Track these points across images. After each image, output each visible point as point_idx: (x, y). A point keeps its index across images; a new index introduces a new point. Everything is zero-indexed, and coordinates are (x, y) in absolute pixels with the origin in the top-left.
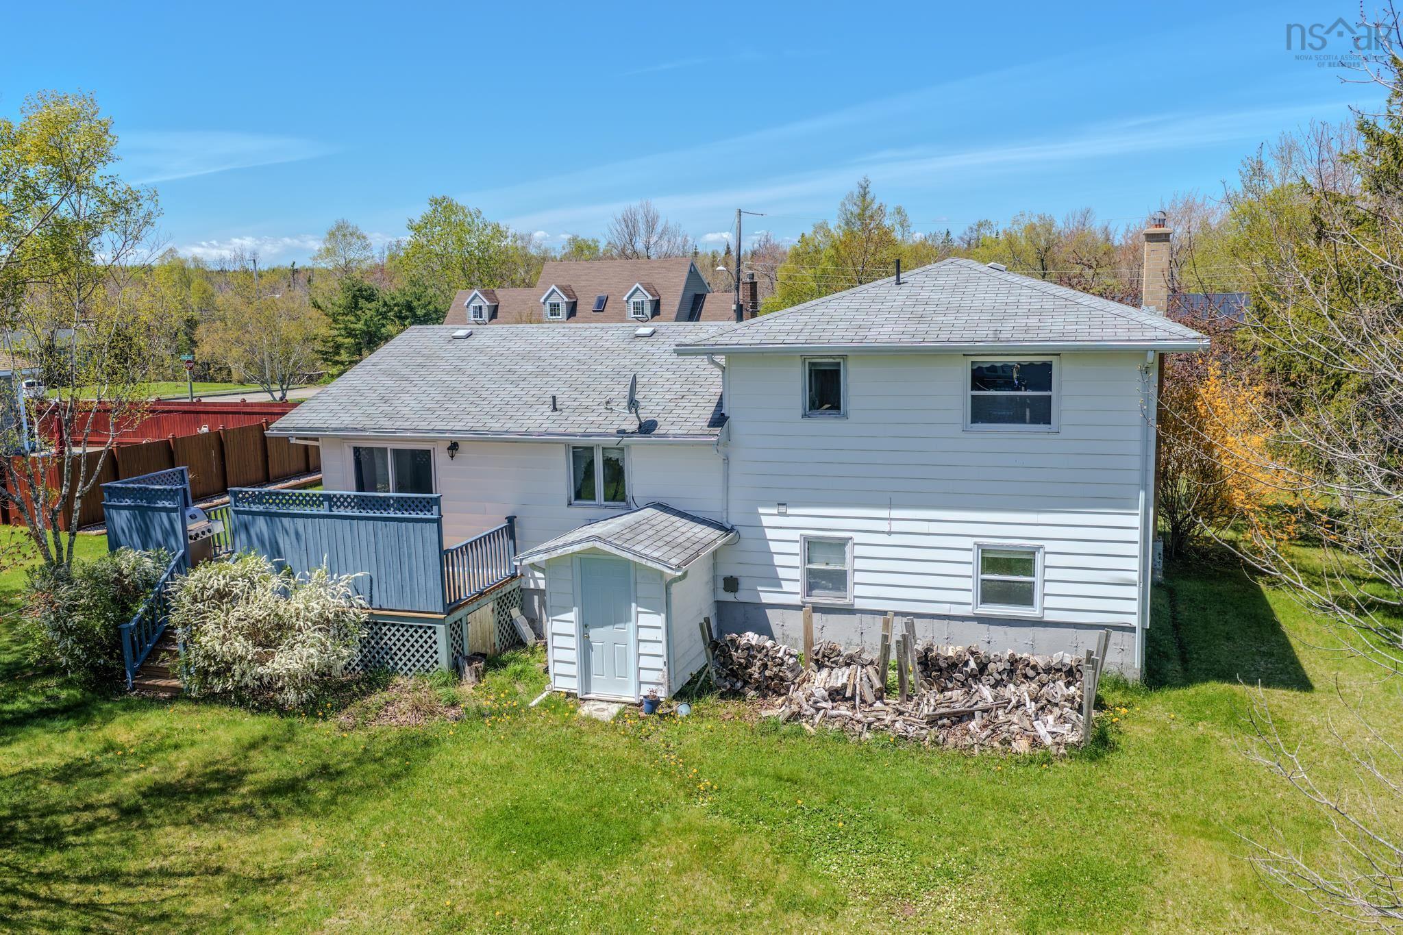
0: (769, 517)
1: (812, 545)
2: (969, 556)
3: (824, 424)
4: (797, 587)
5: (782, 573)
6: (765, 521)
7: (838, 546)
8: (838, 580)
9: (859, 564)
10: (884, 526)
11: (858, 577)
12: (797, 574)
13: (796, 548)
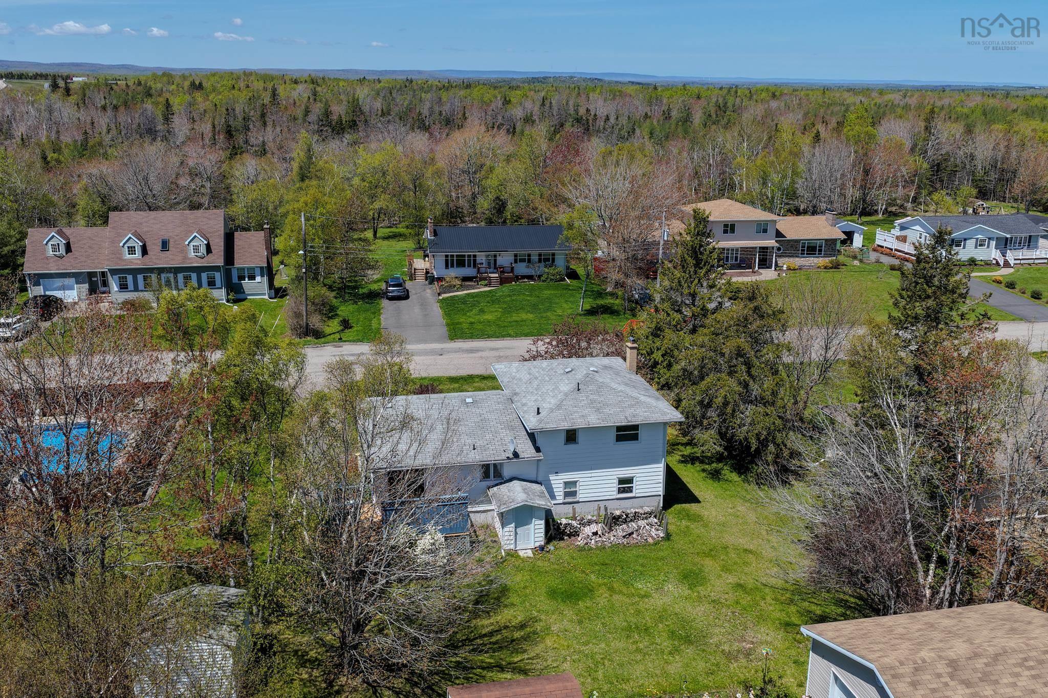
0: (552, 477)
1: (567, 484)
2: (615, 481)
3: (571, 446)
4: (562, 497)
5: (556, 494)
6: (551, 478)
7: (574, 483)
8: (574, 494)
9: (581, 488)
10: (590, 475)
11: (581, 492)
12: (562, 493)
13: (561, 485)
